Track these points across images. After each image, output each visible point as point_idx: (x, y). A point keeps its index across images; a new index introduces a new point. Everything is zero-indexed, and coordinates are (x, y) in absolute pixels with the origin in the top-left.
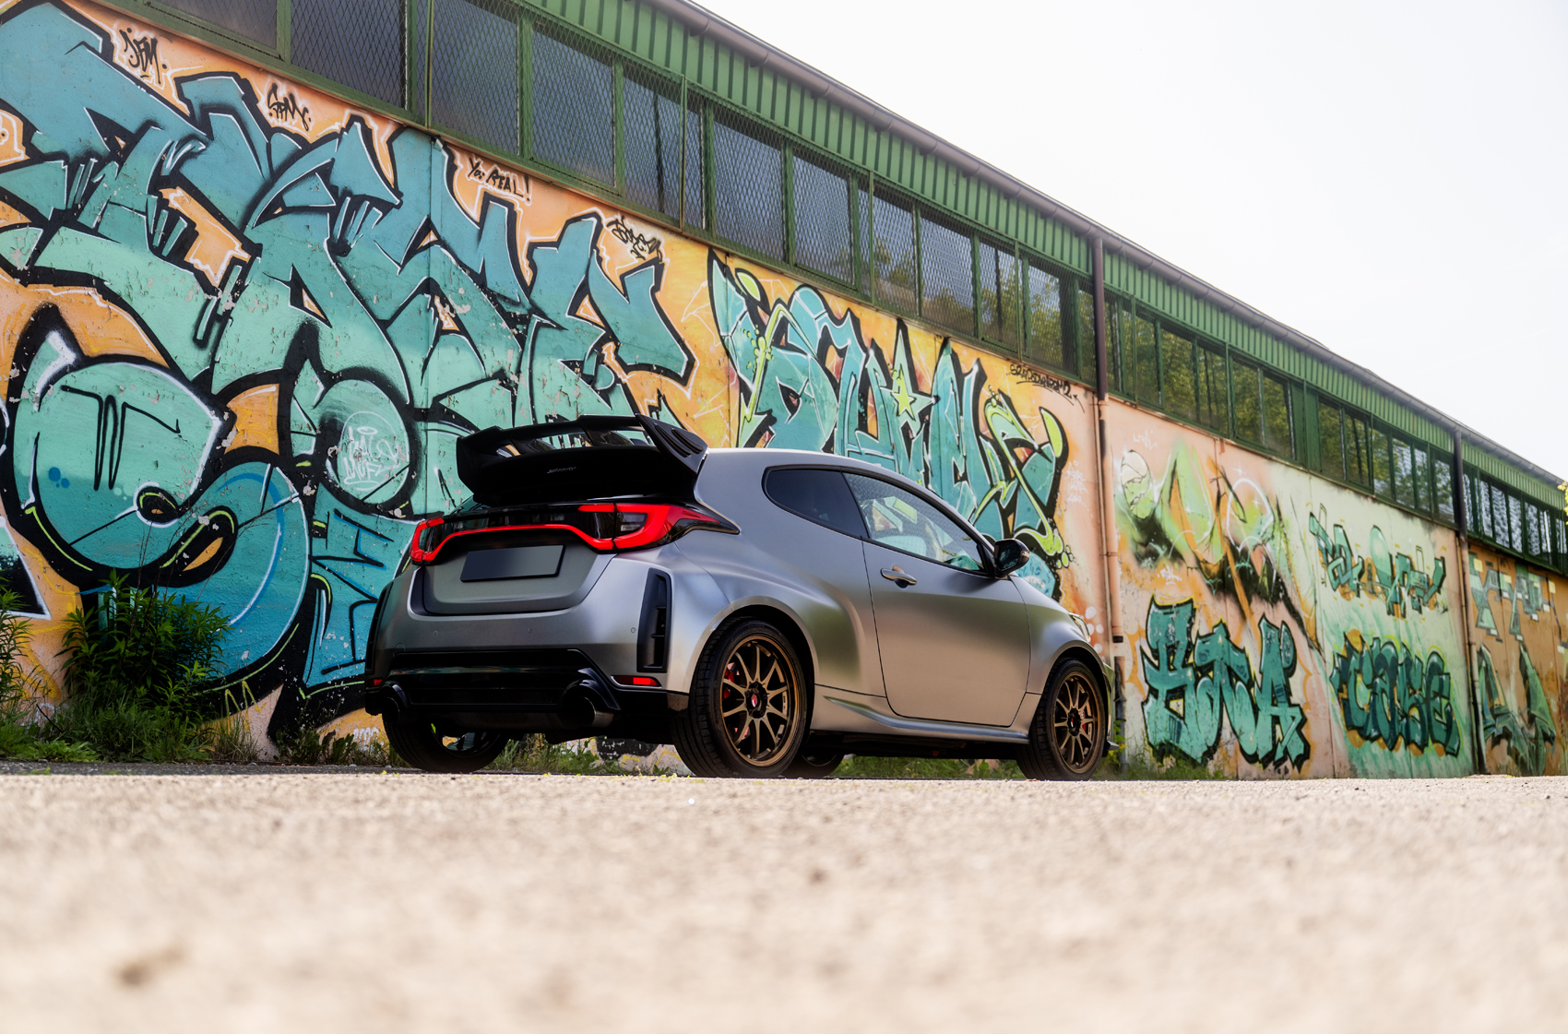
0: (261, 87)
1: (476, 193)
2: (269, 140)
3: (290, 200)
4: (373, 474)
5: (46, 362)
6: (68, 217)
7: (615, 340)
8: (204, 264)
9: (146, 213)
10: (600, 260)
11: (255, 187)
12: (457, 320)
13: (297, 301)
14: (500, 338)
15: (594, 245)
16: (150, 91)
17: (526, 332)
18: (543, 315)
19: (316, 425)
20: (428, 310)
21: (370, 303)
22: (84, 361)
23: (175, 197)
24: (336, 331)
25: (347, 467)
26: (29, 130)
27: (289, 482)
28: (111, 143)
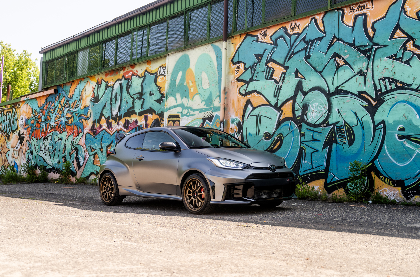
0: (288, 26)
1: (352, 17)
2: (290, 38)
3: (295, 52)
4: (317, 116)
5: (248, 111)
6: (251, 80)
7: (413, 39)
8: (276, 77)
9: (264, 71)
10: (405, 12)
11: (287, 52)
12: (345, 61)
13: (297, 76)
14: (360, 60)
15: (403, 8)
16: (265, 43)
17: (371, 54)
18: (377, 44)
19: (302, 107)
20: (334, 62)
21: (317, 69)
22: (254, 109)
23: (270, 65)
24: (307, 80)
25: (310, 116)
26: (245, 64)
27: (295, 124)
28: (258, 59)
